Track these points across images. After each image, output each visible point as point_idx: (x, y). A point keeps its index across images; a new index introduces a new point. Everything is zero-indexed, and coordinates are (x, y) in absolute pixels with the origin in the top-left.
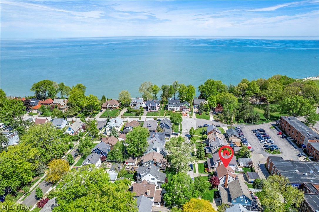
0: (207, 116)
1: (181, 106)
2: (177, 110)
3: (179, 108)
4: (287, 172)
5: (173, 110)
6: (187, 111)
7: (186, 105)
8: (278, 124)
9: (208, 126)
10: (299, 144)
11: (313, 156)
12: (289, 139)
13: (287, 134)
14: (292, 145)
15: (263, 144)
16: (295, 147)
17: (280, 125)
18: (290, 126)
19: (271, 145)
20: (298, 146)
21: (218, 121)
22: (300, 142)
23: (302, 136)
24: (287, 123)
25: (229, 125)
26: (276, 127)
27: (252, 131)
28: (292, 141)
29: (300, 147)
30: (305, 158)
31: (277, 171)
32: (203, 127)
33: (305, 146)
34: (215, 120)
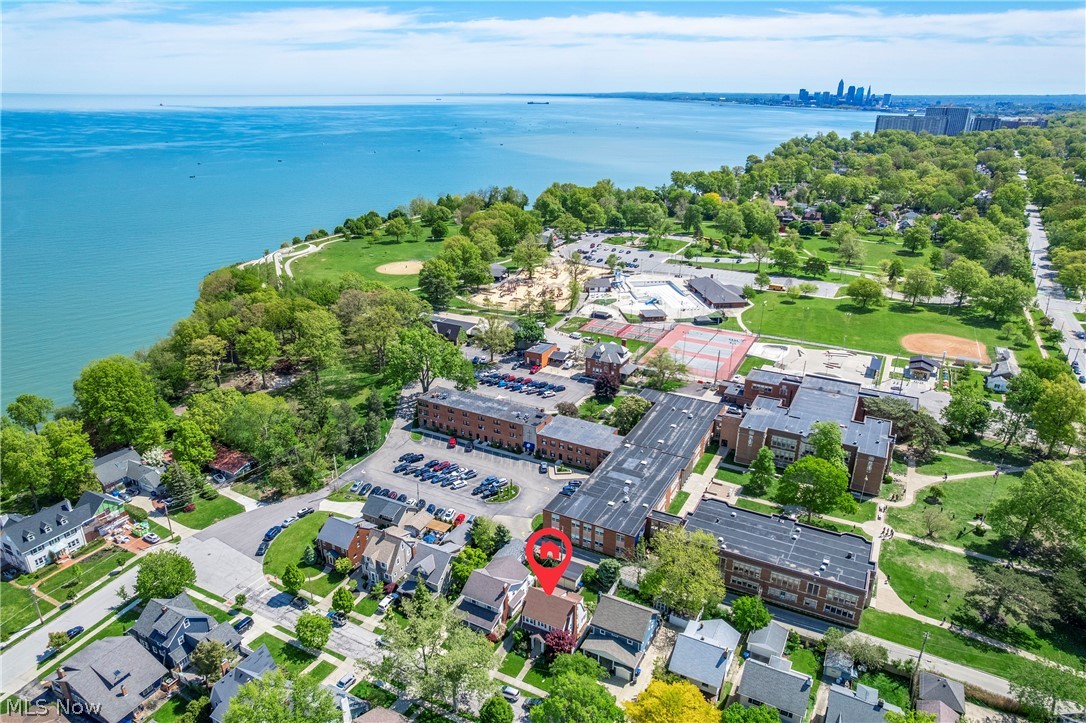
1: (86, 524)
2: (75, 549)
3: (80, 536)
5: (53, 559)
6: (120, 526)
7: (106, 506)
8: (410, 421)
9: (277, 530)
10: (513, 445)
11: (560, 457)
12: (479, 446)
13: (463, 437)
14: (504, 456)
15: (465, 491)
16: (513, 458)
17: (425, 421)
18: (465, 414)
19: (477, 481)
20: (514, 451)
21: (278, 496)
22: (514, 440)
23: (513, 426)
24: (451, 410)
25: (325, 492)
26: (420, 430)
27: (396, 472)
28: (491, 446)
29: (520, 452)
30: (559, 470)
31: (594, 526)
32: (271, 543)
33: (533, 445)
34: (266, 501)
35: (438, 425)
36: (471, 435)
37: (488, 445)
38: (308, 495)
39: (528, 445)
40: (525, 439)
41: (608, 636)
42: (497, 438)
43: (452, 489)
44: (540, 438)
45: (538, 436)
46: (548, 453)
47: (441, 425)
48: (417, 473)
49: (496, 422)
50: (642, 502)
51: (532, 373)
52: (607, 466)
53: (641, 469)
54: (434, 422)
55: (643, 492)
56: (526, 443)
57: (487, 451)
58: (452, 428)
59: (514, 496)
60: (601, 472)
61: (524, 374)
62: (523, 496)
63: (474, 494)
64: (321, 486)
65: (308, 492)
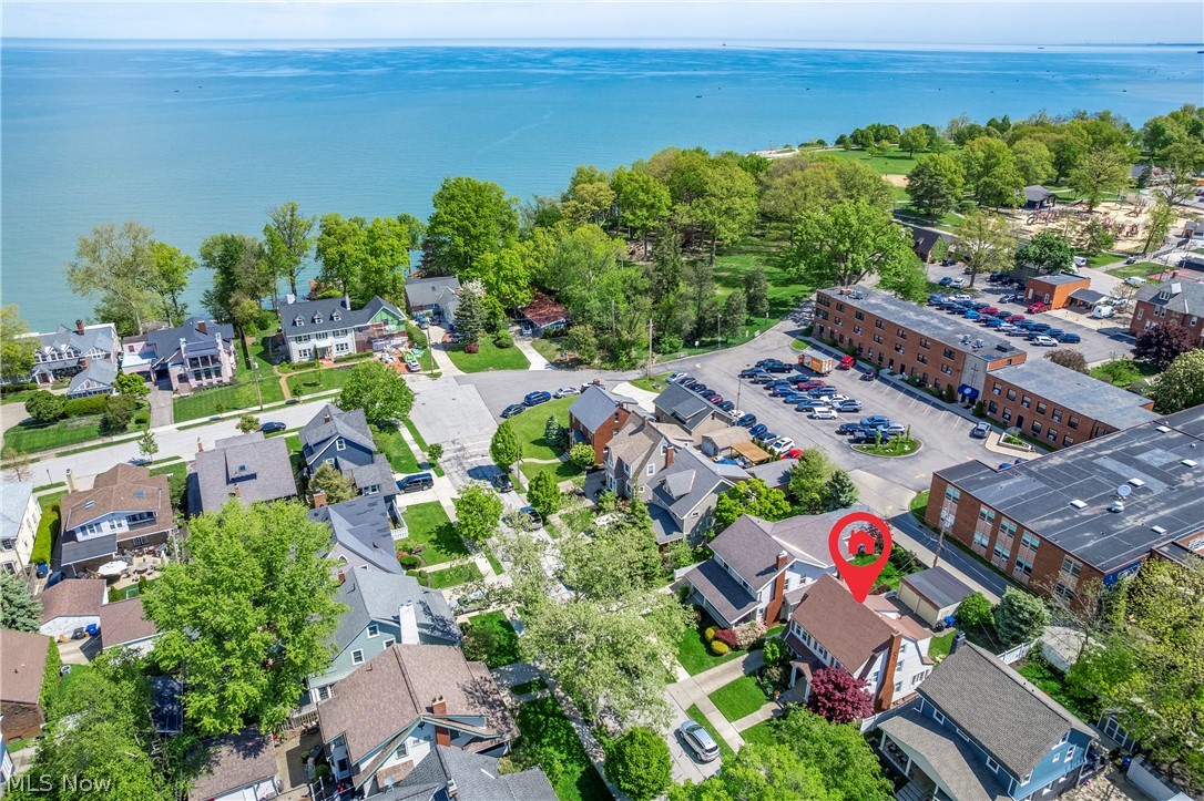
0: (506, 352)
1: (360, 330)
2: (343, 354)
3: (350, 339)
4: (1058, 521)
5: (319, 354)
6: (396, 347)
7: (385, 316)
8: (804, 327)
9: (545, 397)
10: (943, 386)
11: (1019, 423)
12: (888, 377)
13: (868, 361)
14: (921, 399)
15: (829, 425)
16: (934, 405)
17: (822, 329)
18: (879, 323)
19: (857, 418)
20: (940, 397)
21: (574, 364)
22: (946, 378)
23: (950, 353)
24: (860, 315)
25: (634, 374)
26: (810, 339)
27: (743, 376)
28: (907, 382)
29: (950, 399)
30: (1008, 440)
31: (1021, 528)
32: (527, 408)
33: (975, 393)
34: (558, 365)
35: (837, 337)
36: (881, 359)
37: (902, 380)
38: (611, 373)
39: (968, 391)
40: (965, 380)
41: (949, 729)
42: (921, 369)
43: (811, 417)
44: (992, 382)
45: (989, 378)
46: (1000, 411)
47: (841, 337)
48: (769, 385)
49: (924, 342)
50: (1154, 522)
51: (1030, 312)
52: (1100, 448)
53: (1179, 472)
54: (832, 332)
55: (1163, 508)
56: (965, 386)
57: (895, 386)
58: (856, 344)
59: (905, 453)
60: (1083, 453)
61: (1018, 310)
62: (920, 458)
63: (838, 433)
64: (633, 366)
65: (613, 369)
